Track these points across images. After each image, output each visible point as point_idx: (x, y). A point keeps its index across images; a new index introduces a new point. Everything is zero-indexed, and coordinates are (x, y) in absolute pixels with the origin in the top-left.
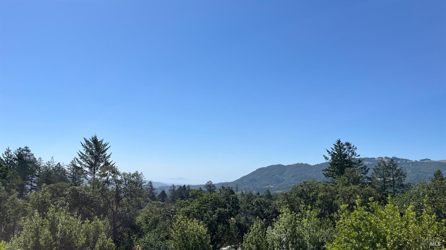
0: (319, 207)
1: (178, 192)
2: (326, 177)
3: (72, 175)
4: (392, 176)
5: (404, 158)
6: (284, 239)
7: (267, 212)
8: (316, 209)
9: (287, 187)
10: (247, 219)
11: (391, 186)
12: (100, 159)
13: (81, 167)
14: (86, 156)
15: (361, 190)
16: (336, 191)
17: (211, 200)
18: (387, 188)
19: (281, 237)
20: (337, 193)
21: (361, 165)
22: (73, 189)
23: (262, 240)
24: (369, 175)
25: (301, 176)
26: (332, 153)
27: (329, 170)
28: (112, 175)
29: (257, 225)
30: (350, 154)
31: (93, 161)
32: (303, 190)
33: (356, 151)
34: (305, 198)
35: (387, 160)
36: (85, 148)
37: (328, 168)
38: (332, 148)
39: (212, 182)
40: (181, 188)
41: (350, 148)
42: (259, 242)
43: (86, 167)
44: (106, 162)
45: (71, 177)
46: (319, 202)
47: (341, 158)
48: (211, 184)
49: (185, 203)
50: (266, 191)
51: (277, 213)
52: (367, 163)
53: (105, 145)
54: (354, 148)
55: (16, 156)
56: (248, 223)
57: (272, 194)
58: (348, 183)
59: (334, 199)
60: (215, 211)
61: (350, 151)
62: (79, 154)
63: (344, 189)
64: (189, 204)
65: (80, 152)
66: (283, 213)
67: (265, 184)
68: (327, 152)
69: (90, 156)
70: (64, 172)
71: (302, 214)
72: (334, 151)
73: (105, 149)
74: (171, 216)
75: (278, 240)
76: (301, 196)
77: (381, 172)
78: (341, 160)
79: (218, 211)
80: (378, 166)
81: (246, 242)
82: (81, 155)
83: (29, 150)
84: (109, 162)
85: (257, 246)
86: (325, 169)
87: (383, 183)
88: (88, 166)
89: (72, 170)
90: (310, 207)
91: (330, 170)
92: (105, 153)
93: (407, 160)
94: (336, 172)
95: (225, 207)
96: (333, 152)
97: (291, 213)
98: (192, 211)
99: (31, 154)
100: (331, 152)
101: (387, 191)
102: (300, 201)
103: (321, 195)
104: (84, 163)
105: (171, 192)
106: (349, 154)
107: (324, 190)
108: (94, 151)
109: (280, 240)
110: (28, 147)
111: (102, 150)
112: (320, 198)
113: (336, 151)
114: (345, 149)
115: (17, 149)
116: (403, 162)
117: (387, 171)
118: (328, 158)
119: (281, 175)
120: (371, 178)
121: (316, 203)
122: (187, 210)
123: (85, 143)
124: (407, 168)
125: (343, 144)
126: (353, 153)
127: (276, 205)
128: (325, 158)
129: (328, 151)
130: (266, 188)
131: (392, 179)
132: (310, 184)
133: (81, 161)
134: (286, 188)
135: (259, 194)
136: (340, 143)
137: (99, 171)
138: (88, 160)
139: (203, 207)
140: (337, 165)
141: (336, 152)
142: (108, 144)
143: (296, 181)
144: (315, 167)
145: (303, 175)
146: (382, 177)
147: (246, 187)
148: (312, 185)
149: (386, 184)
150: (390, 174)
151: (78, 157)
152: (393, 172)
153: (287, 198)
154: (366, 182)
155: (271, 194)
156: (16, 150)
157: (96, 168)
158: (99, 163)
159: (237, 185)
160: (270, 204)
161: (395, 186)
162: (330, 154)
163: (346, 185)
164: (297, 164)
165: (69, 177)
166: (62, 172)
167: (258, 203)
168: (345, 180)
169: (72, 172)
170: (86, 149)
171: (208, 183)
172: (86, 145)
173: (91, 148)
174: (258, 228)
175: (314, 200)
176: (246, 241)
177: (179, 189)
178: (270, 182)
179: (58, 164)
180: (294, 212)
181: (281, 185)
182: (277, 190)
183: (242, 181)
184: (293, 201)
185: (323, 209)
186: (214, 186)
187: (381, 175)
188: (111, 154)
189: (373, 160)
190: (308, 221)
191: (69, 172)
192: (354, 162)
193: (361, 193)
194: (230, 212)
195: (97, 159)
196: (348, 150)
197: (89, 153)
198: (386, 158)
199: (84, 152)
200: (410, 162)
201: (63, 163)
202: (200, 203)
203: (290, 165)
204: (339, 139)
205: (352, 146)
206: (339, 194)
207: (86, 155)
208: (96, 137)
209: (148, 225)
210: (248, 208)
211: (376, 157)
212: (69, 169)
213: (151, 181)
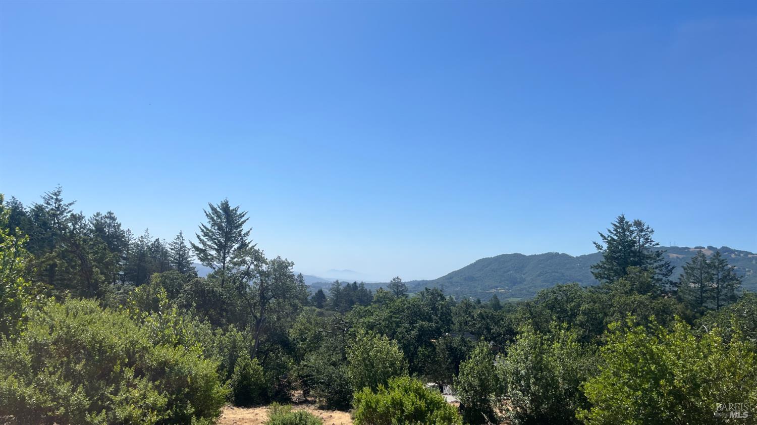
0: (581, 326)
1: (345, 293)
2: (597, 279)
3: (177, 260)
4: (715, 280)
5: (742, 250)
6: (523, 371)
7: (496, 330)
8: (577, 329)
9: (528, 292)
10: (463, 340)
11: (714, 298)
12: (233, 237)
13: (204, 248)
14: (212, 232)
15: (652, 303)
16: (610, 303)
17: (408, 308)
18: (706, 302)
19: (518, 368)
20: (612, 305)
21: (660, 260)
22: (197, 282)
23: (488, 371)
24: (674, 278)
25: (555, 275)
26: (609, 239)
27: (603, 266)
28: (255, 263)
29: (480, 348)
30: (642, 240)
31: (222, 240)
32: (556, 299)
33: (653, 237)
34: (560, 311)
35: (711, 252)
36: (210, 219)
37: (601, 264)
38: (609, 231)
39: (401, 280)
40: (349, 287)
41: (642, 231)
42: (484, 374)
43: (212, 248)
44: (242, 242)
45: (176, 263)
46: (580, 318)
47: (624, 247)
48: (398, 282)
49: (366, 311)
50: (493, 298)
51: (512, 333)
52: (675, 255)
53: (241, 216)
54: (649, 230)
55: (91, 225)
56: (465, 346)
57: (502, 303)
58: (632, 290)
59: (606, 315)
60: (415, 325)
61: (641, 236)
62: (202, 229)
63: (623, 300)
64: (372, 313)
65: (203, 225)
66: (523, 332)
67: (490, 286)
68: (601, 237)
69: (218, 232)
70: (165, 254)
71: (553, 337)
72: (612, 235)
73: (240, 222)
74: (346, 329)
75: (513, 374)
76: (552, 308)
77: (697, 273)
78: (625, 251)
79: (419, 325)
80: (692, 263)
81: (463, 375)
82: (205, 230)
83: (114, 216)
84: (247, 242)
85: (480, 380)
86: (596, 265)
87: (699, 293)
88: (215, 249)
89: (177, 251)
90: (565, 325)
91: (605, 268)
92: (241, 229)
93: (747, 253)
94: (615, 271)
95: (430, 320)
96: (610, 236)
97: (535, 333)
98: (378, 324)
99: (117, 223)
100: (606, 236)
101: (705, 307)
102: (551, 315)
103: (584, 308)
104: (209, 243)
105: (334, 293)
106: (639, 240)
107: (590, 300)
108: (223, 225)
109: (516, 373)
110: (112, 212)
111: (236, 223)
112: (583, 313)
113: (617, 236)
114: (632, 232)
115: (94, 216)
116: (740, 255)
117: (708, 273)
118: (602, 247)
119: (518, 272)
120: (676, 283)
121: (576, 320)
122: (369, 322)
123: (211, 212)
124: (747, 268)
125: (629, 223)
126: (647, 239)
127: (511, 321)
128: (596, 247)
129: (602, 235)
130: (491, 292)
131: (716, 286)
132: (569, 289)
133: (205, 239)
134: (526, 295)
135: (479, 302)
136: (624, 221)
137: (232, 256)
138: (215, 239)
139: (396, 318)
140: (617, 258)
141: (616, 238)
142: (245, 214)
143: (544, 283)
144: (580, 259)
145: (557, 272)
146: (698, 282)
147: (457, 289)
148: (571, 291)
149: (704, 295)
150: (712, 278)
151: (201, 234)
152: (719, 274)
153: (530, 311)
154: (667, 289)
155: (500, 303)
156: (92, 216)
157: (226, 251)
158: (231, 243)
159: (442, 286)
160: (502, 319)
161: (720, 298)
162: (606, 240)
163: (626, 293)
164: (548, 253)
165: (172, 262)
166: (163, 254)
167: (482, 316)
168: (625, 285)
169: (178, 254)
170: (213, 221)
171: (394, 279)
172: (212, 214)
173: (219, 220)
174: (482, 354)
175: (574, 315)
176: (463, 372)
177: (345, 289)
178: (500, 283)
179: (156, 240)
180: (540, 332)
181: (518, 288)
182: (511, 297)
183: (450, 280)
184: (539, 315)
185: (587, 329)
186: (403, 285)
187: (697, 278)
188: (251, 229)
189: (686, 252)
190: (561, 346)
191: (173, 254)
192: (647, 255)
193: (651, 308)
194: (438, 329)
195: (228, 237)
196: (637, 234)
197: (216, 228)
198: (710, 248)
199: (209, 226)
200: (753, 257)
201: (164, 240)
202: (391, 312)
203: (535, 255)
204: (623, 215)
205: (645, 227)
206: (615, 307)
207: (213, 230)
208: (227, 202)
209: (305, 344)
210: (466, 323)
211: (692, 246)
212: (172, 249)
213: (301, 274)
